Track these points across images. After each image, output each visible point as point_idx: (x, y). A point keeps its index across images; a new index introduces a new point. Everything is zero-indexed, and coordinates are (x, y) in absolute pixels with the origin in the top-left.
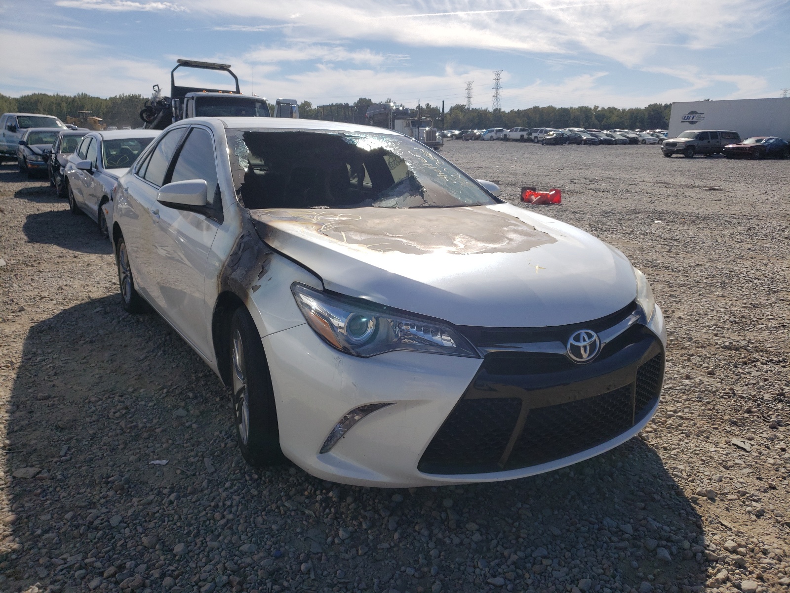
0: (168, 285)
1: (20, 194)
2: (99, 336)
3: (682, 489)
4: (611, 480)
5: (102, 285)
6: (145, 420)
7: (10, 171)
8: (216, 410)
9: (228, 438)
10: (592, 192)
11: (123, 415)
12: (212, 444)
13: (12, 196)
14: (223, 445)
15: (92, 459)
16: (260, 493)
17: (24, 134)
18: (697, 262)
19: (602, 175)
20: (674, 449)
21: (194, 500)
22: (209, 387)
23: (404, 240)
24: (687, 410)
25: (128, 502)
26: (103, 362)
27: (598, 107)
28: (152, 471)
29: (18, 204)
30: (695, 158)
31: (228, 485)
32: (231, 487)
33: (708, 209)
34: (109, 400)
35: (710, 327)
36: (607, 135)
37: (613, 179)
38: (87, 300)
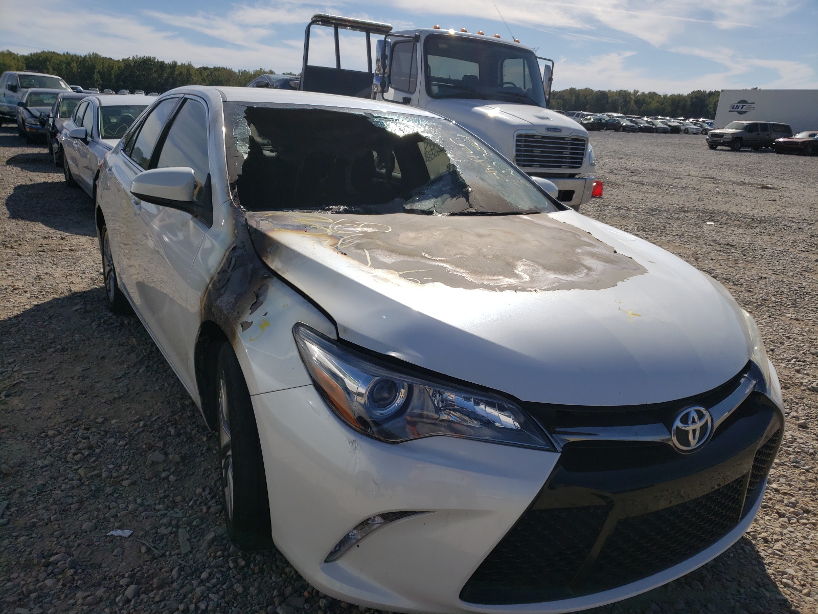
0: (152, 285)
1: (13, 161)
2: (73, 342)
3: (797, 607)
4: (702, 587)
5: (87, 275)
6: (111, 466)
7: (9, 135)
8: (202, 454)
9: (212, 498)
10: (634, 186)
11: (85, 457)
12: (192, 507)
13: (4, 163)
14: (205, 510)
15: (34, 525)
16: (246, 589)
17: (24, 95)
18: (760, 275)
19: (643, 166)
20: (777, 541)
21: (157, 599)
22: (196, 421)
23: (447, 266)
24: (782, 480)
25: (71, 599)
26: (73, 378)
27: (638, 91)
28: (110, 546)
29: (10, 173)
30: (741, 151)
31: (204, 575)
32: (208, 580)
33: (764, 210)
34: (71, 434)
35: (789, 361)
36: (647, 122)
37: (656, 171)
38: (67, 294)
